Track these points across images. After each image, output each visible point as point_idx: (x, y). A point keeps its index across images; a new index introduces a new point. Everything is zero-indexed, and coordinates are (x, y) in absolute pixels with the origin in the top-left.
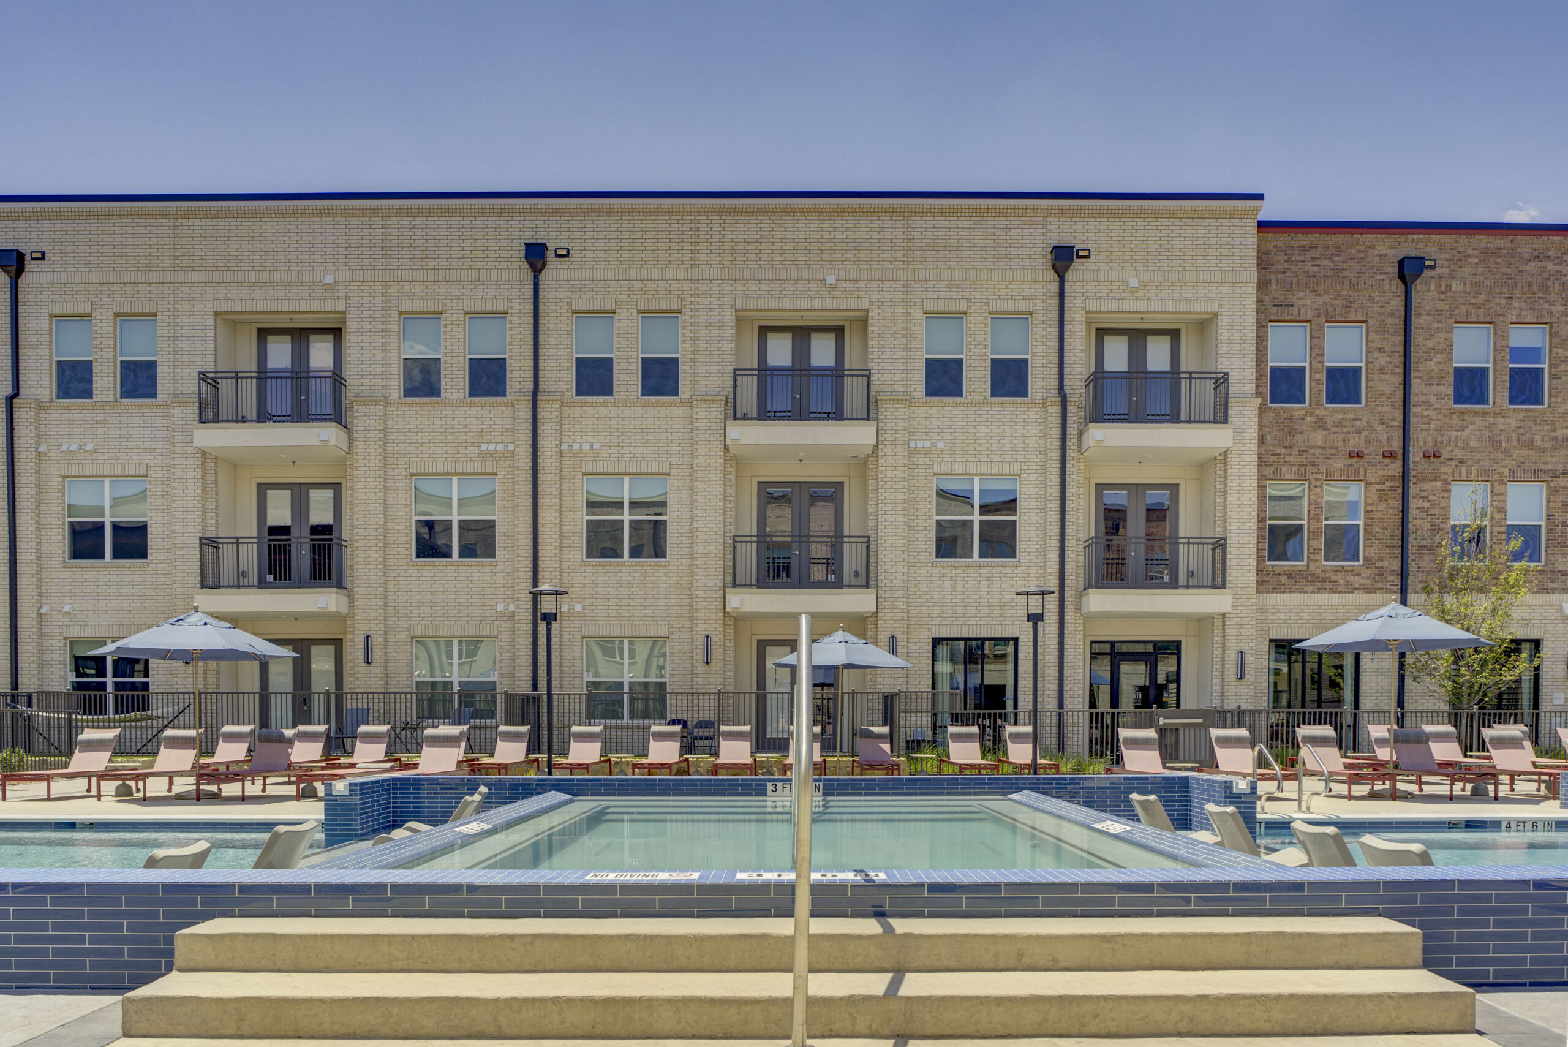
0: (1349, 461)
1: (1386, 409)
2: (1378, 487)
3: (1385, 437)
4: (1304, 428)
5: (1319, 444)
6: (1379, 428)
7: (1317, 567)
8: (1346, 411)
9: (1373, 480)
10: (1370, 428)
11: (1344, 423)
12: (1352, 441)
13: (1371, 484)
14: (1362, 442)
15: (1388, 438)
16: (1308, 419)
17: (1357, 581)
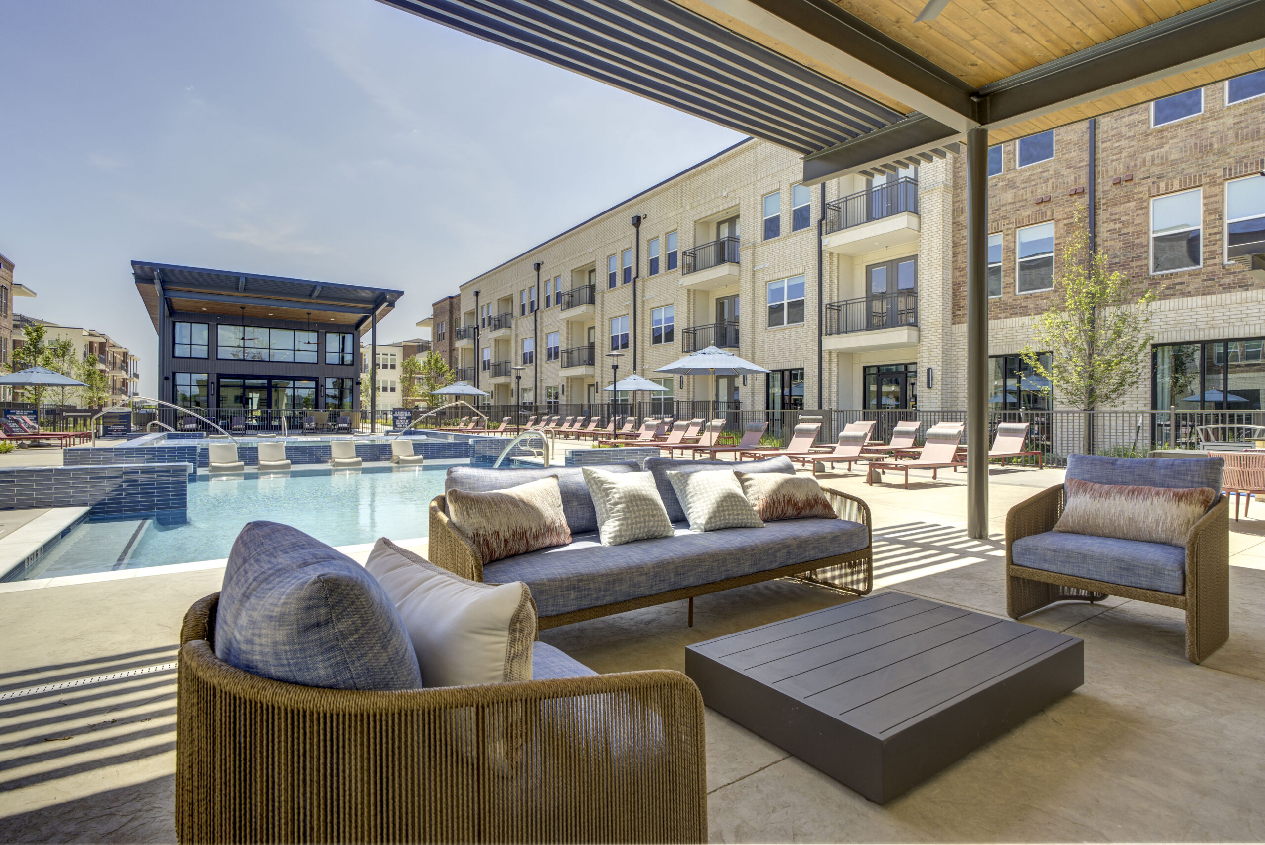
0: (1037, 207)
1: (1073, 154)
2: (1066, 222)
3: (1072, 178)
4: (997, 192)
5: (1010, 200)
6: (1065, 172)
7: (1010, 298)
8: (1034, 168)
9: (1060, 217)
10: (1057, 175)
11: (1032, 178)
12: (1039, 190)
13: (1059, 221)
14: (1050, 189)
15: (1075, 178)
16: (1000, 184)
17: (1044, 303)
